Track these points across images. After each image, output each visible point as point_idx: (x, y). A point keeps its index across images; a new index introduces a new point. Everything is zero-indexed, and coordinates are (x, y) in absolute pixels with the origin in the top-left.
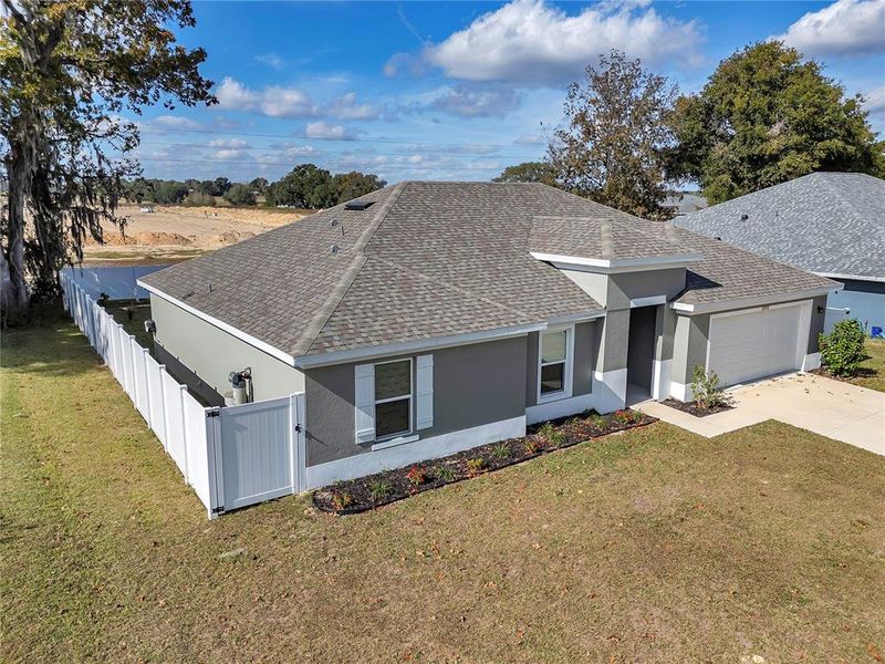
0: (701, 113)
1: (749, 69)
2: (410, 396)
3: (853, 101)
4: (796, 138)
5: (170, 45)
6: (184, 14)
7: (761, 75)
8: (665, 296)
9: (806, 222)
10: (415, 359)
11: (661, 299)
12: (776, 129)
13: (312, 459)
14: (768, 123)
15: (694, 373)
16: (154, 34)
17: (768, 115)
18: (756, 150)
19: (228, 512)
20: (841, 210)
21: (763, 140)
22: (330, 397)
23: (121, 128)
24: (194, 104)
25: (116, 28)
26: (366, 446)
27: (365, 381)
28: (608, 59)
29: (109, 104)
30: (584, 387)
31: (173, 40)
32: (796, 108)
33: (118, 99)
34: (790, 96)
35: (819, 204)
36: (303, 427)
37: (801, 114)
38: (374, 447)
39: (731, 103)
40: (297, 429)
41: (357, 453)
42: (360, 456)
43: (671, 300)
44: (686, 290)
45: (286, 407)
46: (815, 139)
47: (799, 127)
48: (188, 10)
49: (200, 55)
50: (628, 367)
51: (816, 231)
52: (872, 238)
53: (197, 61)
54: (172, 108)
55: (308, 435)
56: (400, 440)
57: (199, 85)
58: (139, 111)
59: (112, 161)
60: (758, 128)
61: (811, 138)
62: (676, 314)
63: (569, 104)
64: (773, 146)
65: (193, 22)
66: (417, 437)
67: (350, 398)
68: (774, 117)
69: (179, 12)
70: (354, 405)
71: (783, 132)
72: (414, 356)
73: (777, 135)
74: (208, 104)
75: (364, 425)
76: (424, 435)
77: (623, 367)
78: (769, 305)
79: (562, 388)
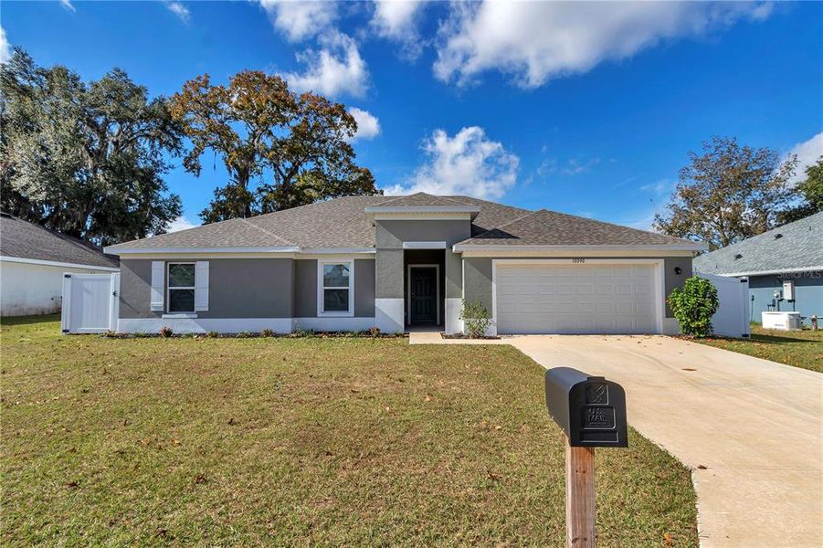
2: (194, 288)
8: (445, 243)
10: (194, 263)
11: (442, 245)
13: (123, 314)
22: (135, 278)
26: (158, 314)
27: (158, 272)
30: (367, 311)
36: (118, 293)
38: (163, 316)
40: (114, 294)
41: (152, 317)
42: (154, 320)
43: (452, 246)
44: (469, 238)
45: (109, 280)
50: (404, 298)
55: (121, 299)
56: (184, 315)
66: (196, 316)
70: (150, 283)
72: (195, 260)
75: (157, 300)
76: (201, 315)
77: (399, 297)
78: (584, 258)
79: (346, 309)
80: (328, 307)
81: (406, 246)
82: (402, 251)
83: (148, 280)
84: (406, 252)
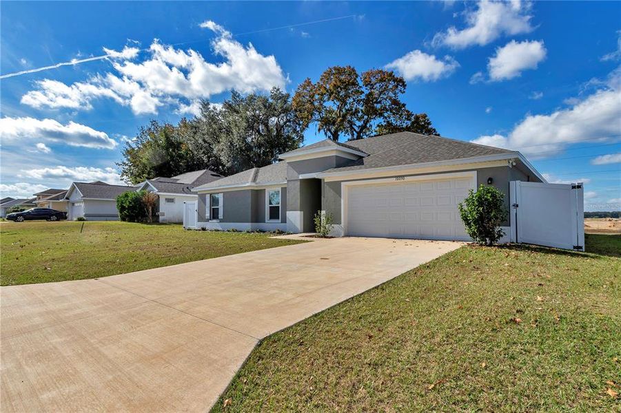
2: (219, 207)
13: (198, 220)
26: (208, 220)
40: (196, 210)
41: (206, 222)
55: (198, 213)
72: (218, 193)
76: (221, 221)
77: (301, 210)
78: (404, 176)
79: (278, 218)
80: (271, 218)
81: (301, 177)
82: (299, 181)
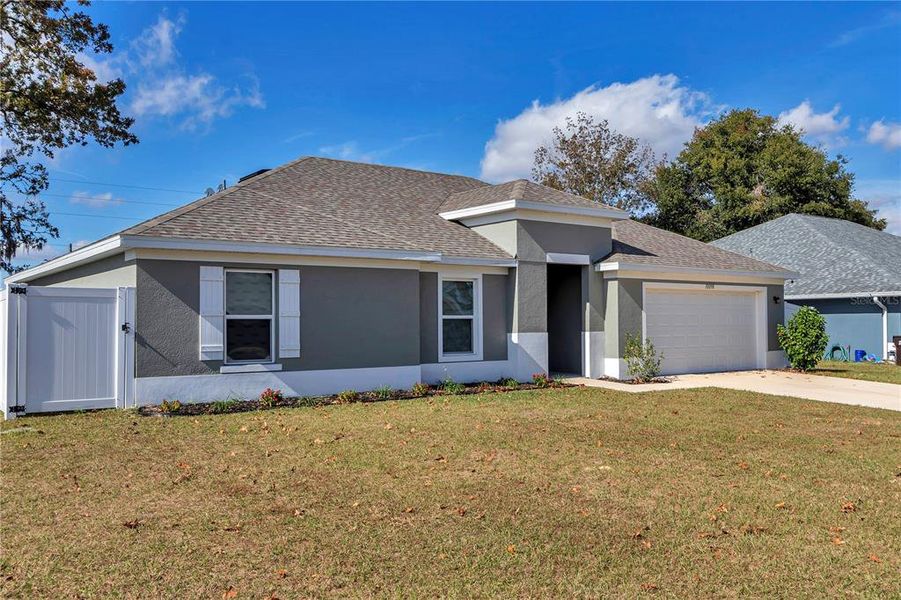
0: (680, 179)
1: (723, 132)
2: (271, 317)
3: (834, 162)
4: (780, 200)
5: (91, 83)
6: (101, 39)
7: (736, 137)
8: (588, 256)
9: (781, 255)
10: (276, 270)
11: (583, 259)
12: (757, 191)
13: (143, 369)
14: (750, 187)
15: (628, 345)
16: (71, 68)
17: (748, 178)
18: (739, 212)
19: (29, 415)
20: (816, 241)
21: (744, 202)
22: (166, 297)
23: (28, 169)
24: (112, 145)
25: (30, 62)
26: (213, 366)
27: (212, 287)
28: (576, 123)
29: (19, 147)
30: (497, 351)
31: (93, 79)
32: (775, 169)
33: (30, 142)
34: (767, 157)
35: (793, 239)
36: (132, 326)
37: (781, 174)
38: (223, 369)
39: (708, 166)
40: (125, 328)
41: (201, 372)
42: (205, 377)
43: (596, 262)
44: (613, 253)
45: (111, 300)
46: (800, 201)
47: (782, 187)
48: (105, 36)
49: (119, 87)
50: (548, 331)
51: (790, 261)
52: (847, 260)
53: (114, 94)
54: (84, 144)
55: (139, 339)
56: (258, 366)
57: (116, 121)
58: (51, 153)
59: (15, 205)
60: (739, 190)
61: (795, 200)
62: (603, 279)
63: (538, 169)
64: (756, 207)
65: (110, 48)
66: (279, 367)
67: (195, 305)
68: (754, 179)
69: (96, 37)
70: (198, 312)
71: (765, 194)
72: (276, 268)
73: (759, 196)
74: (127, 144)
75: (210, 339)
76: (289, 365)
77: (543, 331)
78: (714, 284)
79: (469, 348)
80: (448, 348)
81: (550, 258)
82: (546, 266)
83: (193, 301)
84: (550, 266)
